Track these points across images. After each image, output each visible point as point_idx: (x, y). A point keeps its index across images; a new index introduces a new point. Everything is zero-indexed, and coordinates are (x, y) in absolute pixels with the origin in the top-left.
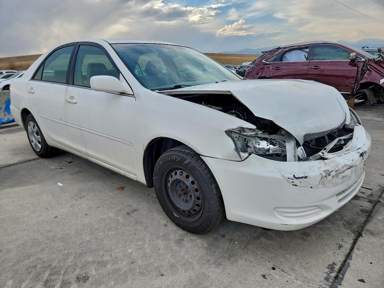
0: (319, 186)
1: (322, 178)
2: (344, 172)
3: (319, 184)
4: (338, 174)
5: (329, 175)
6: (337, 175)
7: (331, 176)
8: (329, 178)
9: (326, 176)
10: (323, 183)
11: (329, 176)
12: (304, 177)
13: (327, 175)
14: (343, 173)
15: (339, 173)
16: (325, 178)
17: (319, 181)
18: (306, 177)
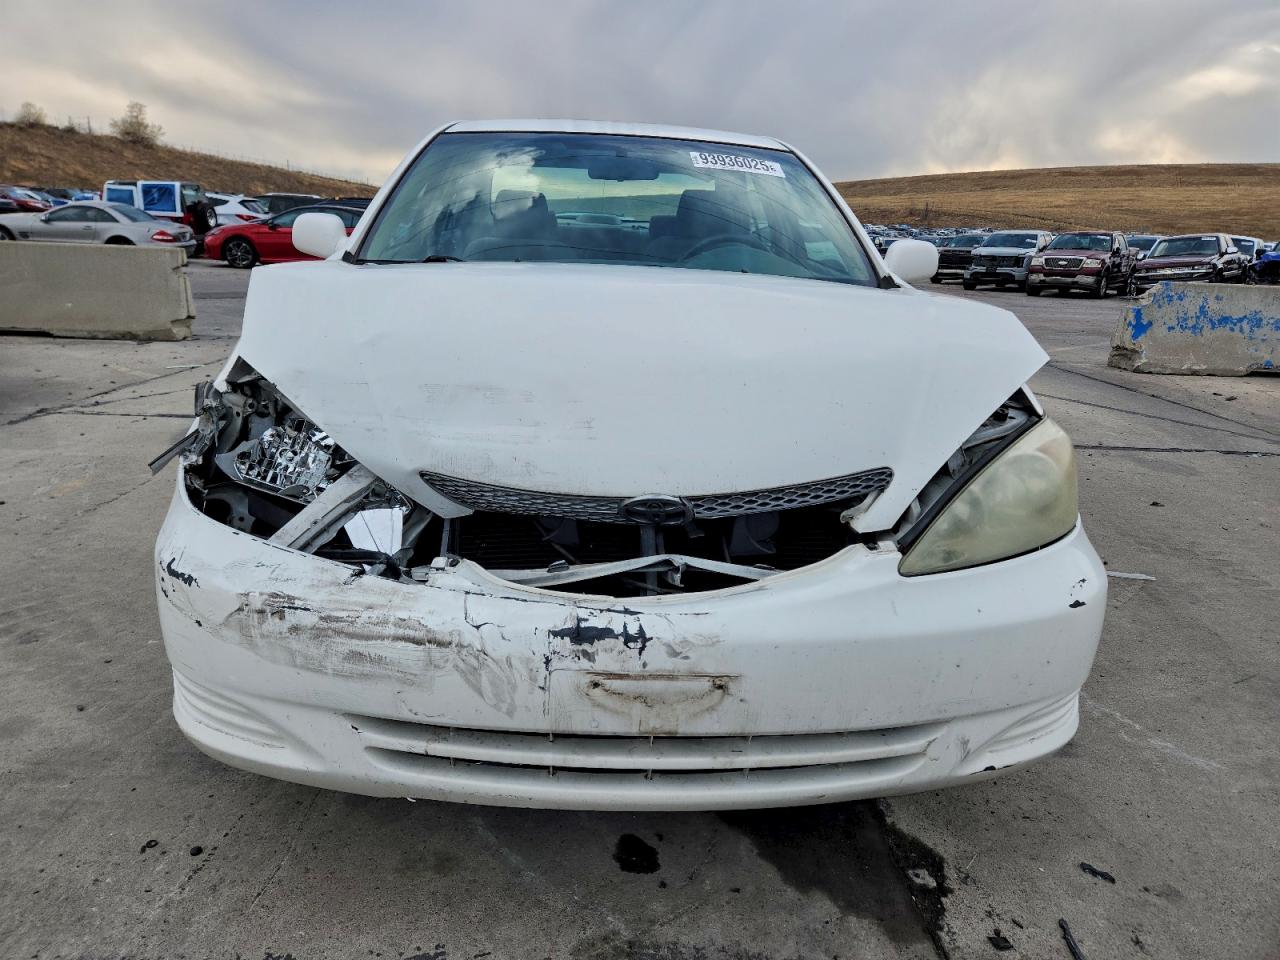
0: (225, 632)
1: (240, 609)
2: (368, 638)
3: (226, 623)
4: (330, 632)
5: (280, 614)
6: (318, 634)
7: (286, 625)
8: (272, 624)
9: (261, 612)
10: (244, 630)
11: (277, 616)
12: (186, 576)
13: (268, 609)
14: (364, 642)
15: (339, 633)
16: (256, 616)
17: (226, 614)
18: (189, 580)
